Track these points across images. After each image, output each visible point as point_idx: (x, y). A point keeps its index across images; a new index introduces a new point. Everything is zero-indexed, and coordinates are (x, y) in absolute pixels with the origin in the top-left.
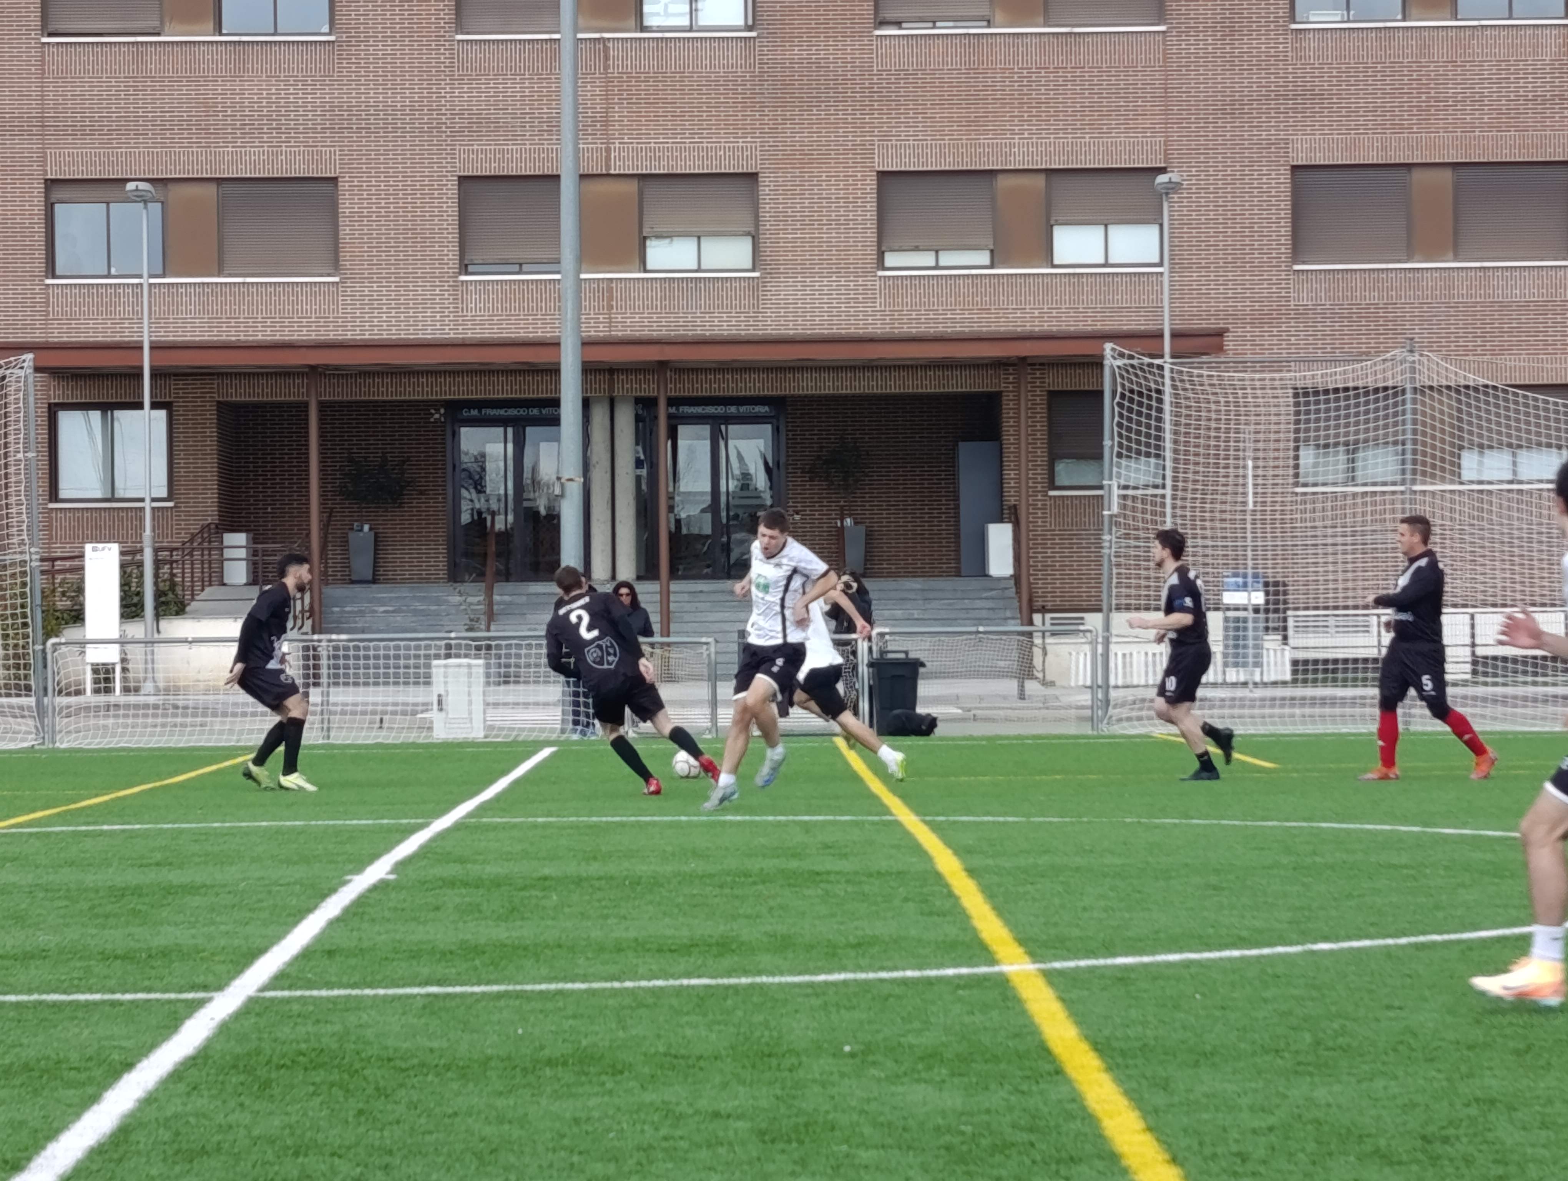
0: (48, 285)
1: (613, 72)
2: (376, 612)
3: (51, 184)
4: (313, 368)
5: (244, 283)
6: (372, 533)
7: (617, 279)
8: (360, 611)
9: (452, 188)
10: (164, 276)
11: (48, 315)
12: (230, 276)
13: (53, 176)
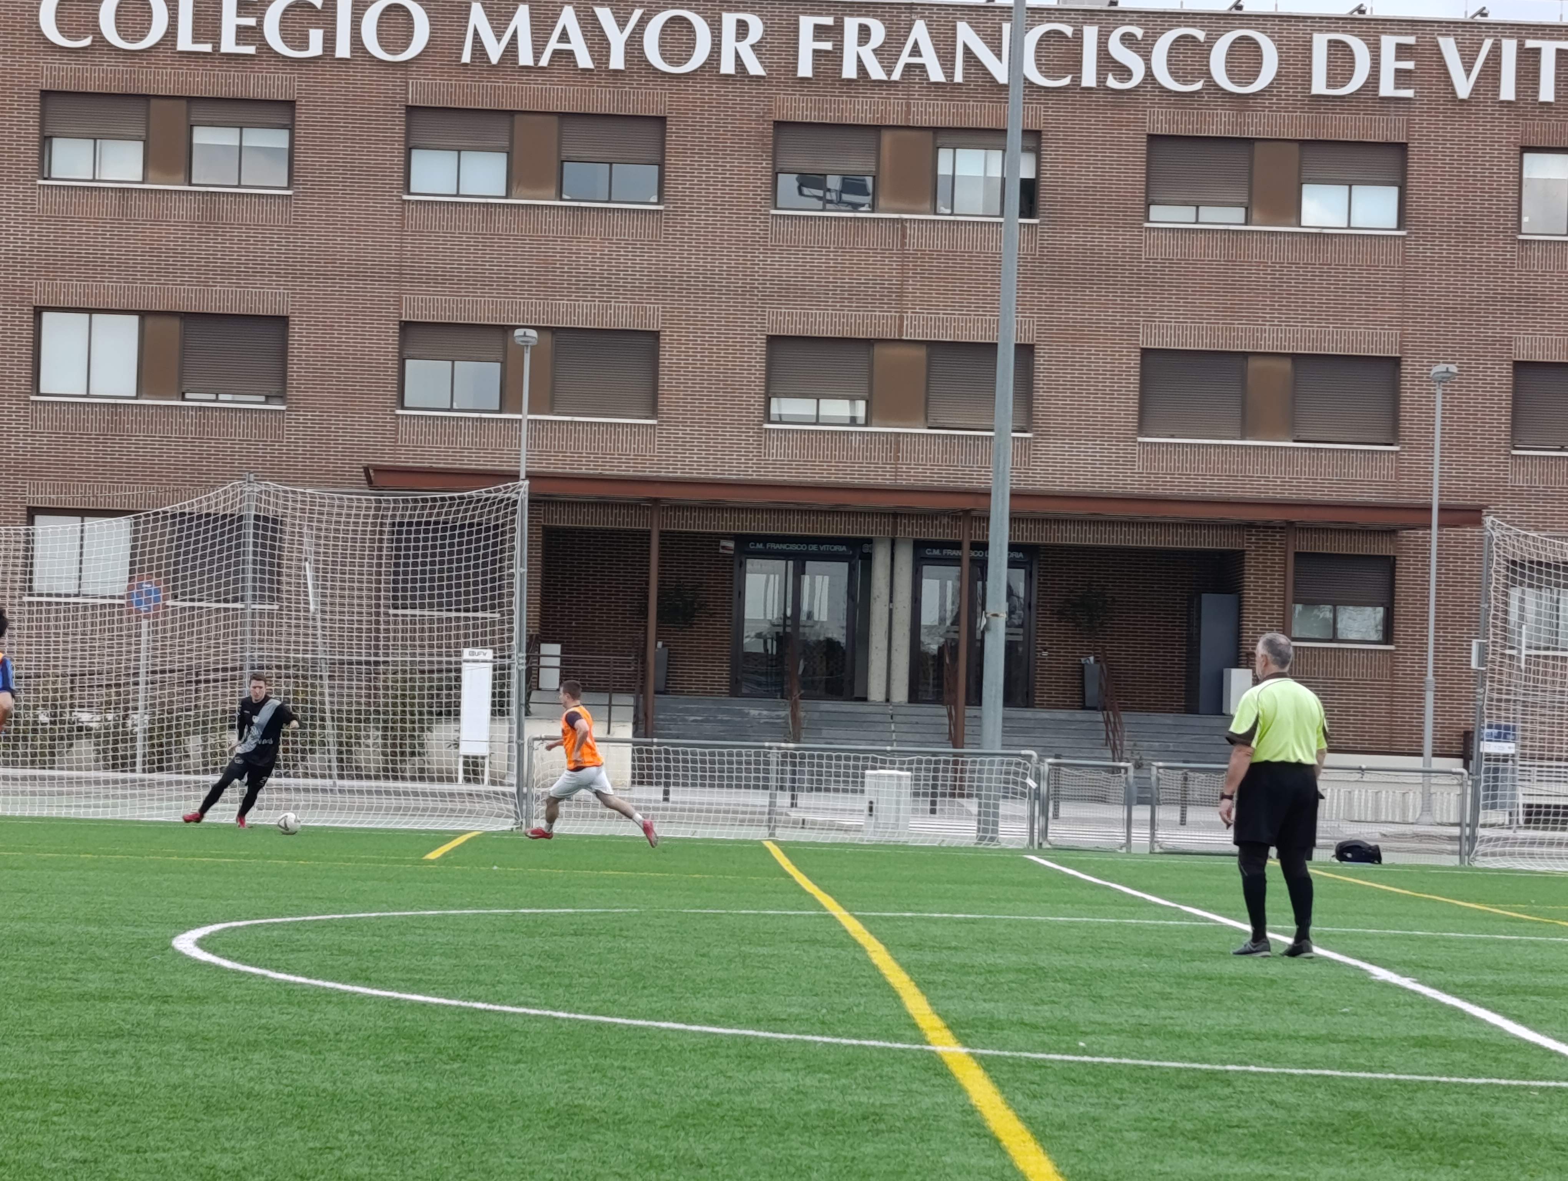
0: (397, 415)
1: (910, 248)
2: (686, 721)
3: (406, 326)
5: (572, 422)
7: (904, 434)
8: (673, 720)
9: (760, 345)
10: (500, 411)
13: (408, 319)
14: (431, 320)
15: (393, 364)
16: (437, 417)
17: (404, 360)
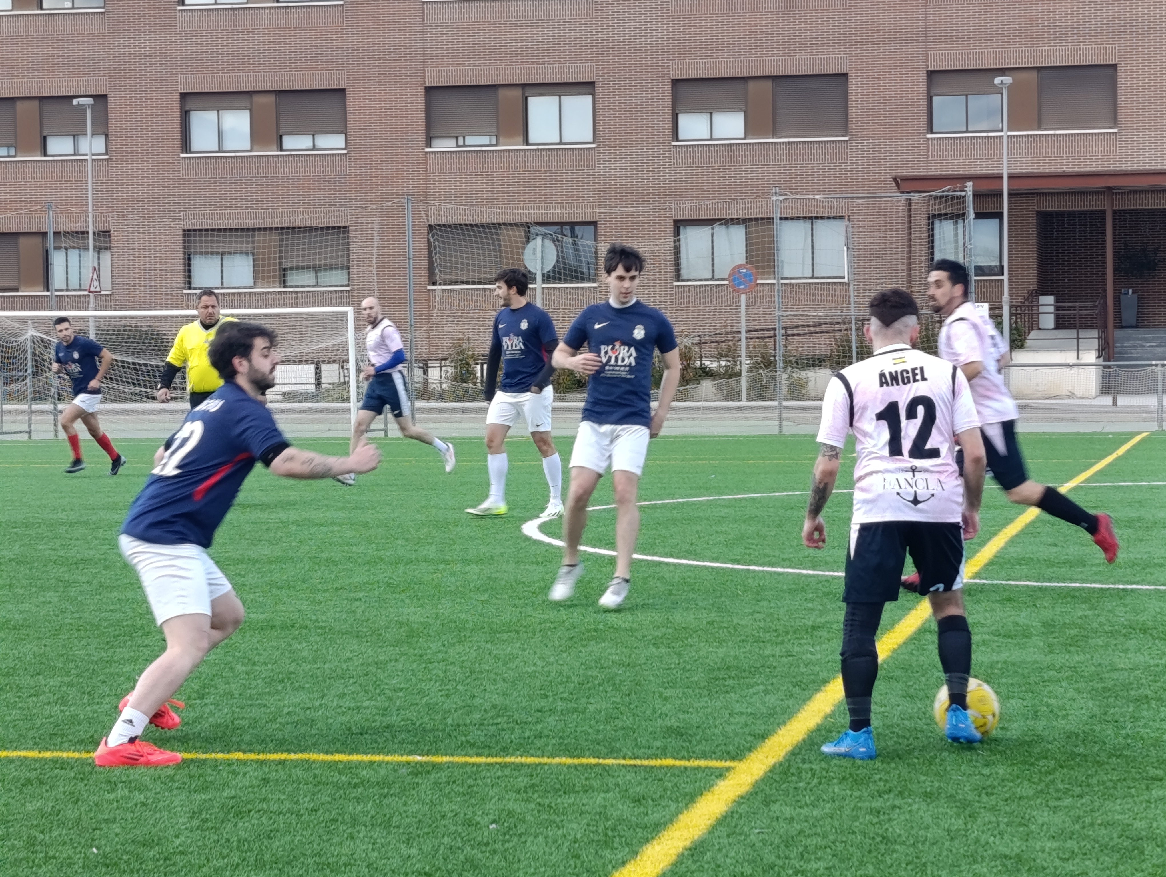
0: (928, 139)
2: (1144, 346)
3: (931, 74)
4: (1111, 189)
5: (1054, 135)
6: (1136, 296)
8: (1134, 346)
11: (928, 157)
12: (1045, 129)
13: (932, 69)
14: (949, 68)
15: (923, 102)
16: (957, 138)
17: (931, 98)
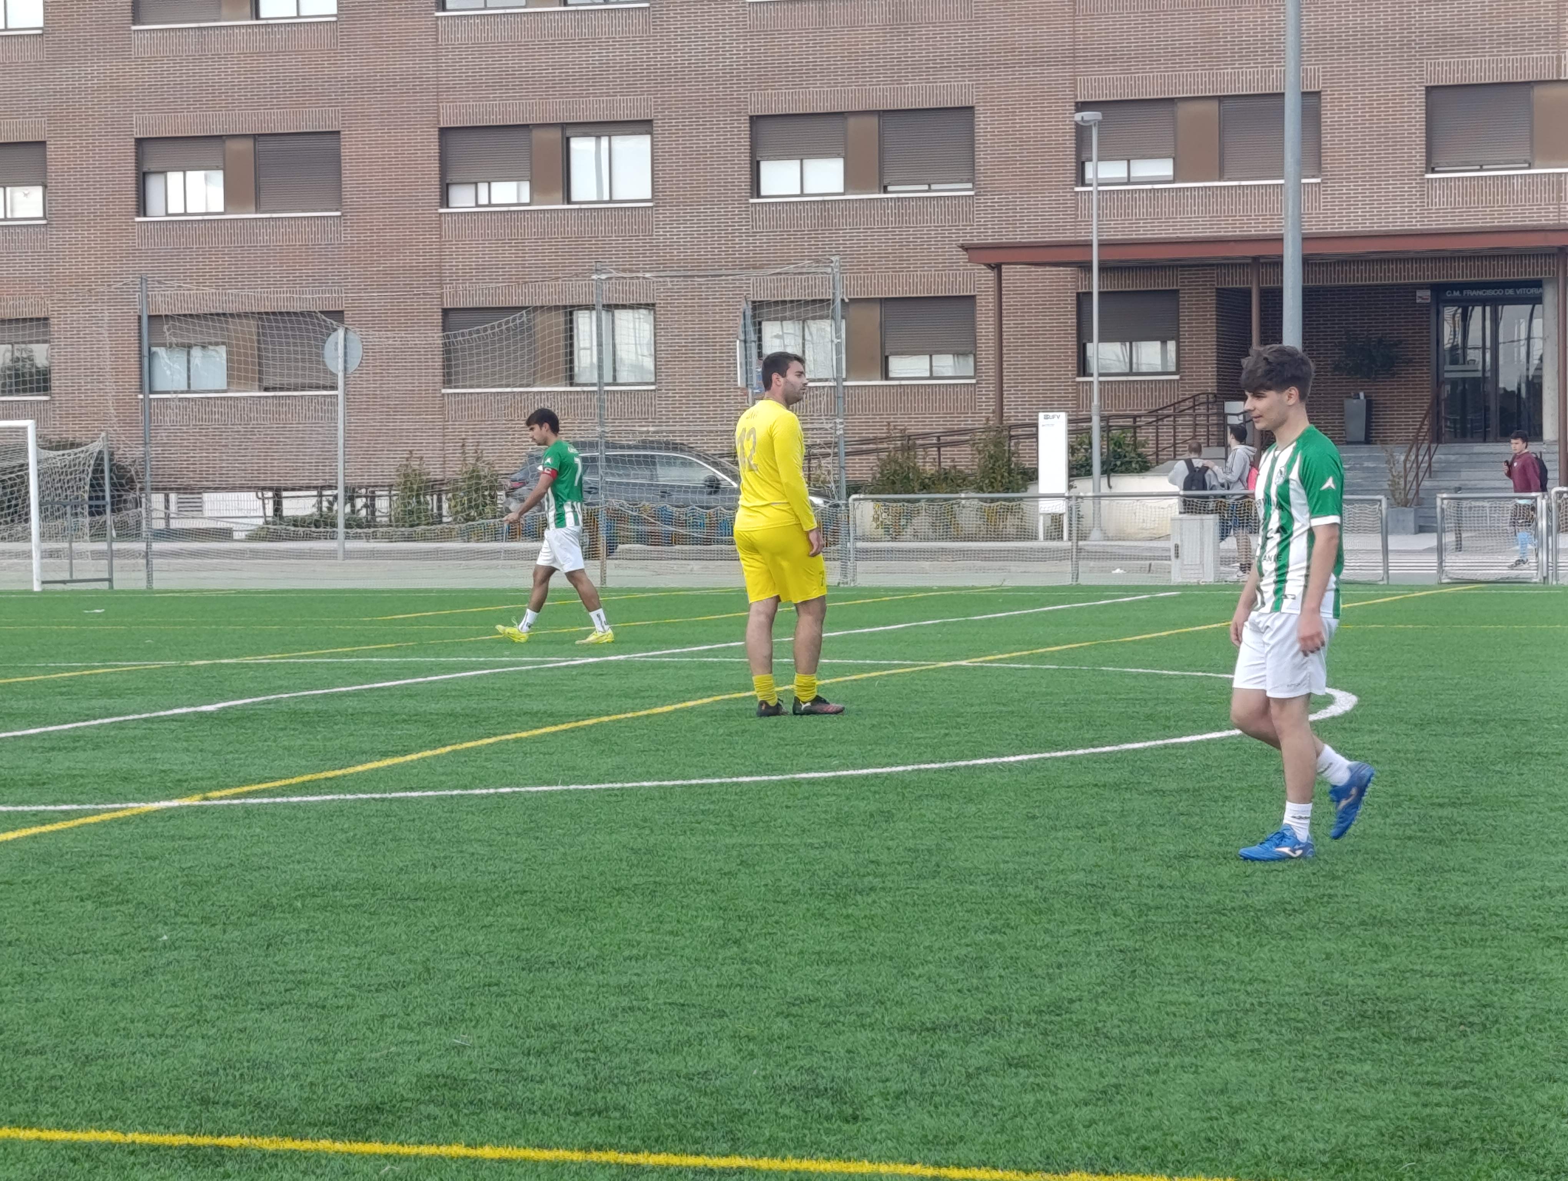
0: (1077, 192)
4: (1256, 259)
5: (1239, 186)
6: (1365, 398)
9: (1419, 97)
10: (1175, 181)
11: (1076, 217)
12: (1230, 180)
13: (1083, 99)
16: (1117, 191)
